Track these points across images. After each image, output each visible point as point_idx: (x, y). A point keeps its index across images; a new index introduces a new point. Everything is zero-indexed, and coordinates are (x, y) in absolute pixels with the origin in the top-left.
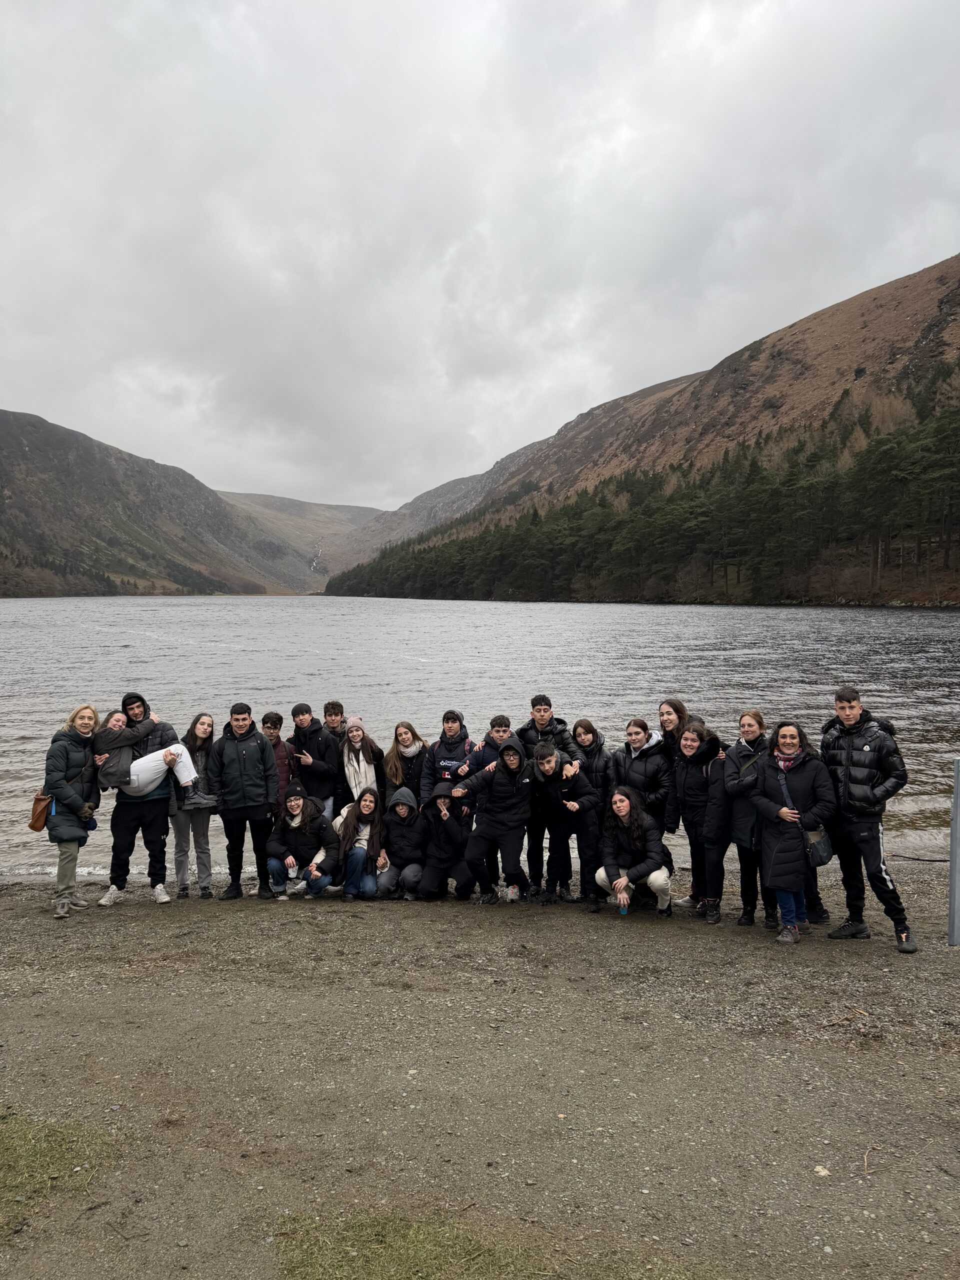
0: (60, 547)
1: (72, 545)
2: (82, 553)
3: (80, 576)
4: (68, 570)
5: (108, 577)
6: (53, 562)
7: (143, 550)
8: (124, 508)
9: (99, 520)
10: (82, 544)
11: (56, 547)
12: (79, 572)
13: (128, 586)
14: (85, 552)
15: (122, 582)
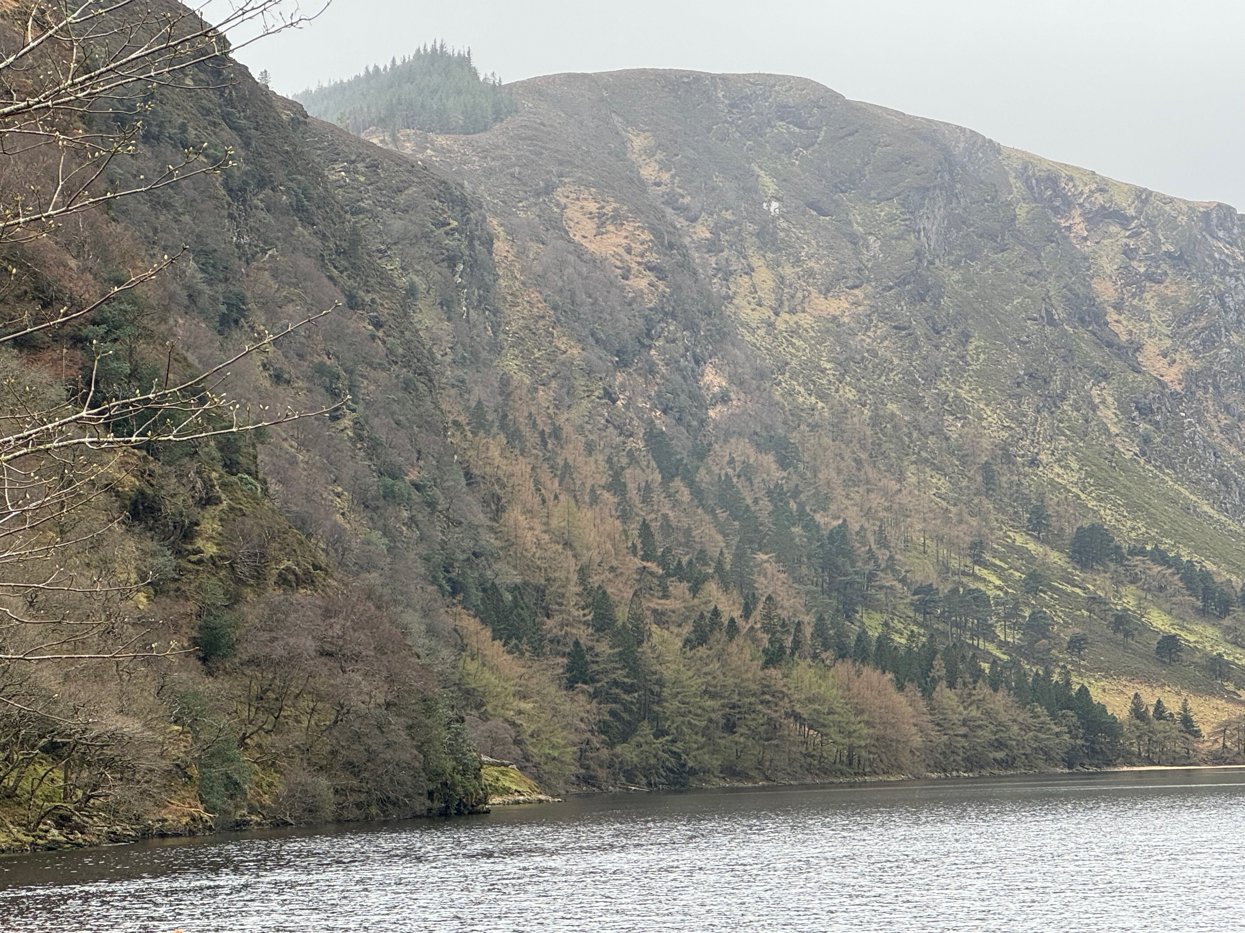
0: (903, 581)
1: (945, 569)
2: (979, 598)
3: (983, 690)
4: (939, 668)
5: (1084, 691)
6: (883, 641)
7: (1206, 576)
8: (1122, 407)
9: (1034, 462)
10: (979, 561)
11: (889, 581)
12: (978, 674)
13: (1158, 725)
14: (992, 593)
15: (1138, 712)
